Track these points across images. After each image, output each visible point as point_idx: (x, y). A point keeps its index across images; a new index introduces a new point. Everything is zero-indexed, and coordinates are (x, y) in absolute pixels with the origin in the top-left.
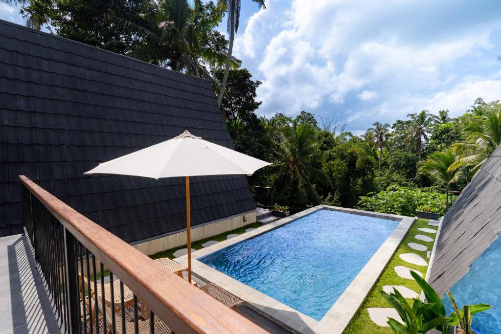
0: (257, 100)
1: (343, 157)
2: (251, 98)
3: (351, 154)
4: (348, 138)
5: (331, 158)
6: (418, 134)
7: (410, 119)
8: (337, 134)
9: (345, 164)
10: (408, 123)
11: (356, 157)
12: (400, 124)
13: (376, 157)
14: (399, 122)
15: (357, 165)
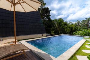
0: (50, 14)
1: (69, 28)
2: (49, 14)
3: (71, 27)
4: (71, 24)
5: (67, 28)
6: (88, 23)
7: (86, 19)
8: (68, 23)
9: (70, 29)
10: (85, 20)
11: (73, 28)
12: (83, 21)
13: (77, 28)
14: (83, 20)
15: (73, 30)
